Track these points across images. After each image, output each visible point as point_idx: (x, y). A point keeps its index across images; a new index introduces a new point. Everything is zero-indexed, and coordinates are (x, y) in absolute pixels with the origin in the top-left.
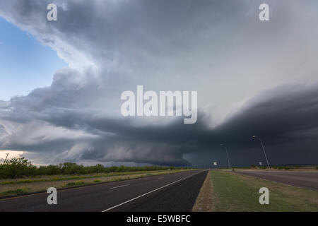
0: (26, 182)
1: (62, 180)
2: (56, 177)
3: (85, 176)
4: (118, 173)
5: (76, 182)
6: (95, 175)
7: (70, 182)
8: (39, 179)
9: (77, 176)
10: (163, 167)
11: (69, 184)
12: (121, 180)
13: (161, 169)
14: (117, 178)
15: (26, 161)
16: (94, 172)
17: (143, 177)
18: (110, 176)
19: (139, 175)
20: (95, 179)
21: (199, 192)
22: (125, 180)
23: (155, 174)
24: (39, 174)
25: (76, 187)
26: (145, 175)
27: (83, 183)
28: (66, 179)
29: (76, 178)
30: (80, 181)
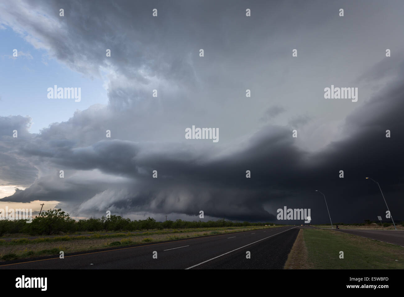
0: (64, 240)
1: (105, 238)
2: (98, 234)
3: (133, 233)
4: (174, 230)
5: (122, 240)
6: (145, 231)
7: (115, 240)
8: (78, 237)
9: (122, 233)
10: (234, 222)
11: (114, 244)
12: (178, 239)
13: (231, 225)
14: (173, 236)
15: (63, 213)
16: (143, 228)
17: (206, 236)
18: (163, 233)
19: (202, 234)
20: (145, 238)
21: (286, 258)
22: (183, 239)
23: (223, 232)
24: (78, 230)
25: (122, 247)
26: (209, 233)
27: (130, 242)
28: (109, 237)
29: (121, 236)
30: (126, 240)
